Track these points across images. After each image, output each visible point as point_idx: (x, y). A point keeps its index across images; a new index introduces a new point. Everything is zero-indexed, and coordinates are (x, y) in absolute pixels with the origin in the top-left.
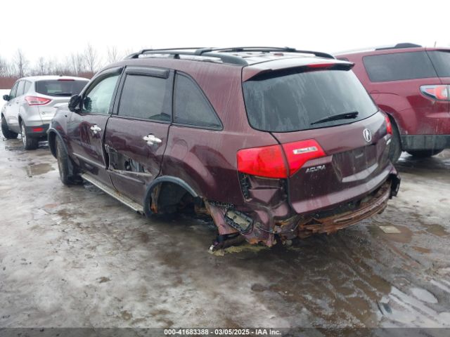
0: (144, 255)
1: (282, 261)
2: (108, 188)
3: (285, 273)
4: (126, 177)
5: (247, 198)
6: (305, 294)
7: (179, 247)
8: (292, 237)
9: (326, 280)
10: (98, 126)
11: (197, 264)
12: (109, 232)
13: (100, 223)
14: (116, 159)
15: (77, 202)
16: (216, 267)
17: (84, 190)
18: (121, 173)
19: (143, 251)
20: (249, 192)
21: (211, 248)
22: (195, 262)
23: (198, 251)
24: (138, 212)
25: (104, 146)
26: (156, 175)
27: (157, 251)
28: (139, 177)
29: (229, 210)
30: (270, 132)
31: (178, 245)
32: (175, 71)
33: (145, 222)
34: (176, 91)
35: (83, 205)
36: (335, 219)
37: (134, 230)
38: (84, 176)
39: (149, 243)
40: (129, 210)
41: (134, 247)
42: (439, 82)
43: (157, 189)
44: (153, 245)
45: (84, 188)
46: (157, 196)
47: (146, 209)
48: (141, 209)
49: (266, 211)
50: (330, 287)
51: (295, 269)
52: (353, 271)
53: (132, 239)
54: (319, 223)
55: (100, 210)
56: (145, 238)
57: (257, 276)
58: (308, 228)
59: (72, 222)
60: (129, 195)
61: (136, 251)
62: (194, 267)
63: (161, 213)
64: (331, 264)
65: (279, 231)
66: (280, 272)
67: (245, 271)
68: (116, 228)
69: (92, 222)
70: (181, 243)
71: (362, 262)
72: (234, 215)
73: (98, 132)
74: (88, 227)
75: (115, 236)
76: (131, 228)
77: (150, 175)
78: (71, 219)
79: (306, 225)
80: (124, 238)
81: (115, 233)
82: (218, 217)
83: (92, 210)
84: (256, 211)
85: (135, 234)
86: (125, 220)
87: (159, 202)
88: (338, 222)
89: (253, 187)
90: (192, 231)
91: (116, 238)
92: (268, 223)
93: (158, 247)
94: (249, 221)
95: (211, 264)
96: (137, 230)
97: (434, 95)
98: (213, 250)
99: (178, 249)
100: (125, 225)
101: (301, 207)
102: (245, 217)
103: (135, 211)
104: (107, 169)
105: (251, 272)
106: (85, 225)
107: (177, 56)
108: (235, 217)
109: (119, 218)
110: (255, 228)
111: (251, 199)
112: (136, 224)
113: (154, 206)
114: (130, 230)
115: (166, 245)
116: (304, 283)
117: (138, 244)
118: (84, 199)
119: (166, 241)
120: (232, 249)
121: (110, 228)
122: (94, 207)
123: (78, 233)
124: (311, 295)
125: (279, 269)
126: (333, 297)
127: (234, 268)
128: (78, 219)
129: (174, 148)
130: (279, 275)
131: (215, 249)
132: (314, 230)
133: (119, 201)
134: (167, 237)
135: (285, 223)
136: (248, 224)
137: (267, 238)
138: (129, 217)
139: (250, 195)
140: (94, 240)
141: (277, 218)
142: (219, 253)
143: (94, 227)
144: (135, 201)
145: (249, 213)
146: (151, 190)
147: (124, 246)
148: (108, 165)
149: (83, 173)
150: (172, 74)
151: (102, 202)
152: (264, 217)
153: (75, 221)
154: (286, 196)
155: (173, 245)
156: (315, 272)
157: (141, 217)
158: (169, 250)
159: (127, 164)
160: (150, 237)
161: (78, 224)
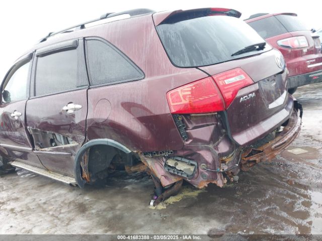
0: (85, 226)
1: (224, 199)
2: (38, 169)
3: (232, 210)
4: (52, 153)
5: (187, 141)
6: (265, 228)
7: (119, 210)
8: (237, 173)
9: (275, 208)
10: (18, 111)
11: (142, 223)
12: (44, 211)
13: (34, 203)
14: (40, 138)
15: (11, 188)
16: (163, 221)
17: (17, 177)
18: (47, 150)
19: (83, 222)
20: (187, 133)
21: (152, 203)
22: (140, 222)
23: (139, 209)
24: (71, 185)
25: (26, 129)
26: (82, 142)
27: (98, 219)
28: (66, 150)
29: (168, 158)
30: (197, 67)
31: (117, 208)
32: (84, 39)
33: (79, 193)
34: (89, 56)
35: (16, 190)
36: (272, 145)
37: (70, 203)
38: (14, 164)
39: (87, 213)
40: (61, 184)
41: (73, 220)
42: (290, 36)
43: (86, 157)
44: (92, 213)
45: (17, 175)
46: (86, 164)
47: (78, 179)
48: (73, 181)
49: (208, 150)
50: (284, 214)
51: (240, 205)
52: (293, 193)
53: (69, 212)
54: (260, 152)
55: (34, 191)
56: (82, 209)
57: (208, 221)
58: (251, 159)
59: (5, 209)
60: (60, 170)
61: (76, 224)
62: (141, 227)
63: (93, 181)
64: (270, 192)
65: (226, 168)
66: (228, 210)
67: (195, 219)
68: (52, 205)
69: (26, 204)
70: (120, 206)
71: (295, 183)
72: (175, 162)
73: (19, 116)
74: (22, 211)
75: (51, 213)
76: (66, 202)
77: (76, 145)
78: (5, 206)
79: (248, 156)
80: (61, 213)
81: (51, 210)
82: (157, 168)
83: (26, 193)
84: (198, 152)
85: (72, 207)
86: (60, 195)
87: (90, 170)
88: (275, 147)
89: (191, 128)
90: (127, 191)
91: (53, 215)
92: (214, 162)
93: (98, 215)
94: (192, 165)
95: (156, 220)
96: (73, 202)
97: (290, 45)
98: (154, 205)
99: (118, 213)
100: (60, 200)
101: (242, 139)
102: (187, 161)
103: (68, 184)
104: (33, 150)
105: (200, 218)
106: (19, 210)
107: (83, 27)
108: (176, 164)
109: (53, 195)
110: (201, 170)
111: (191, 141)
112: (71, 196)
113: (85, 175)
114: (66, 204)
115: (105, 210)
116: (257, 217)
117: (77, 215)
118: (17, 184)
119: (104, 207)
120: (172, 200)
121: (45, 206)
122: (28, 190)
123: (12, 219)
124: (271, 228)
125: (225, 208)
126: (293, 224)
127: (182, 219)
128: (12, 205)
129: (96, 109)
130: (229, 214)
131: (156, 204)
132: (257, 159)
133: (51, 179)
134: (104, 203)
135: (229, 160)
136: (192, 169)
137: (215, 178)
138: (62, 191)
139: (189, 136)
140: (29, 222)
141: (221, 155)
142: (161, 206)
143: (29, 209)
144: (66, 175)
145: (192, 156)
146: (80, 159)
147: (63, 221)
148: (33, 147)
149: (13, 161)
150: (81, 42)
151: (35, 183)
152: (208, 156)
153: (9, 207)
154: (224, 131)
155: (112, 209)
156: (259, 203)
157: (74, 190)
158: (110, 215)
159: (52, 141)
160: (87, 206)
161: (12, 210)
